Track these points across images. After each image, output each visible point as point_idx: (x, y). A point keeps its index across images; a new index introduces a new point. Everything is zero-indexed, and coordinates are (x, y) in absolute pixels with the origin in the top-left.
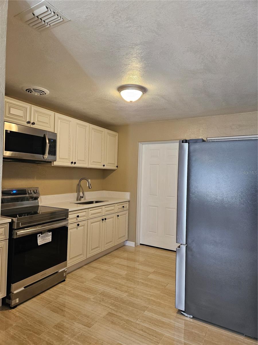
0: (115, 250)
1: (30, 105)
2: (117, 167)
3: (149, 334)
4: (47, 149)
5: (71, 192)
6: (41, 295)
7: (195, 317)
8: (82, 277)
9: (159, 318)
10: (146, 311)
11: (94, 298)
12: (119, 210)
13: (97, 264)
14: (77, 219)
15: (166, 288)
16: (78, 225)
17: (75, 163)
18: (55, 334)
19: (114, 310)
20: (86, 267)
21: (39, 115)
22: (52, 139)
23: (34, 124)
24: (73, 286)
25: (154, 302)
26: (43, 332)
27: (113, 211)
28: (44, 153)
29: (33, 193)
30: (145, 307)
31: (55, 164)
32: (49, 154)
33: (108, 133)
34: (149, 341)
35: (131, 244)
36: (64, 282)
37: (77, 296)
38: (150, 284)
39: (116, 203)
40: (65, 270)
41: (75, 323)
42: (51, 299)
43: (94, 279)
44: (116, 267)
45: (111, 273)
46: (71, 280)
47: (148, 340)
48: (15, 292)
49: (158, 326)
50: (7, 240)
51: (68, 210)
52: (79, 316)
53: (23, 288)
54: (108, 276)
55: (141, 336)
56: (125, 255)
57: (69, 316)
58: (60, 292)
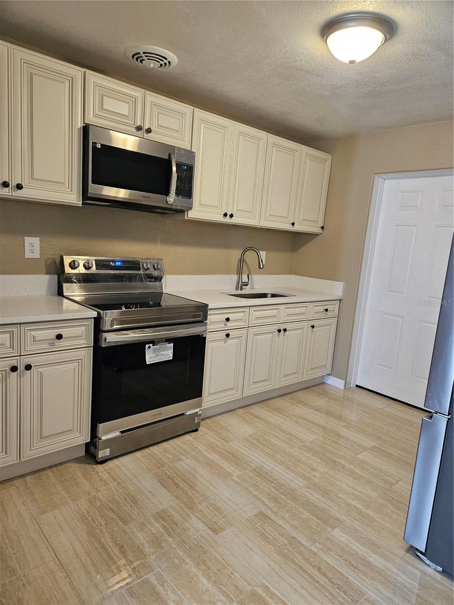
0: (302, 389)
1: (143, 91)
2: (323, 228)
3: (332, 583)
4: (172, 183)
5: (226, 272)
6: (151, 448)
7: (446, 572)
8: (229, 431)
9: (362, 551)
10: (336, 529)
11: (239, 476)
12: (317, 316)
13: (262, 410)
14: (226, 325)
15: (392, 487)
16: (228, 335)
17: (231, 216)
18: (152, 531)
19: (271, 509)
20: (240, 411)
21: (161, 114)
22: (185, 165)
23: (150, 132)
24: (209, 443)
25: (360, 513)
26: (133, 520)
27: (303, 317)
28: (167, 193)
29: (152, 269)
30: (337, 519)
31: (192, 215)
32: (177, 194)
33: (308, 155)
34: (329, 599)
35: (336, 383)
36: (195, 433)
37: (211, 465)
38: (359, 472)
39: (311, 302)
40: (199, 413)
41: (193, 517)
42: (164, 460)
43: (250, 439)
44: (296, 422)
45: (284, 432)
46: (208, 431)
47: (327, 597)
48: (104, 438)
49: (356, 570)
50: (90, 348)
51: (207, 305)
52: (204, 505)
53: (118, 434)
54: (277, 437)
55: (313, 582)
56: (321, 402)
57: (186, 500)
58: (184, 450)
